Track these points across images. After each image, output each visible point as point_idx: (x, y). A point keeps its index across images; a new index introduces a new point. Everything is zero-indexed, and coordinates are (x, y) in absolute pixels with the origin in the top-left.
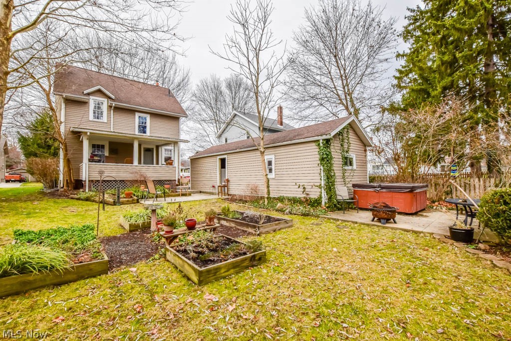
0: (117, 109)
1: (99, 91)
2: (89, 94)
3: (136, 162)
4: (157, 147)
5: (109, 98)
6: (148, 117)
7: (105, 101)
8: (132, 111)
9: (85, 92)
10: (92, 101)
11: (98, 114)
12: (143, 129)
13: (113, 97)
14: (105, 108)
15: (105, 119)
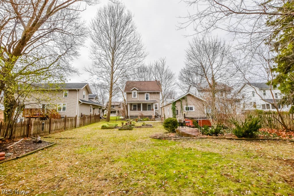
0: (139, 93)
1: (135, 89)
2: (132, 90)
3: (142, 110)
4: (152, 104)
5: (137, 90)
6: (149, 94)
7: (136, 91)
8: (144, 93)
9: (131, 90)
10: (133, 92)
11: (135, 96)
12: (147, 98)
13: (138, 90)
14: (136, 93)
15: (136, 97)
